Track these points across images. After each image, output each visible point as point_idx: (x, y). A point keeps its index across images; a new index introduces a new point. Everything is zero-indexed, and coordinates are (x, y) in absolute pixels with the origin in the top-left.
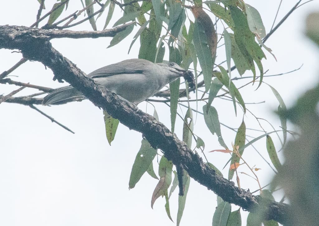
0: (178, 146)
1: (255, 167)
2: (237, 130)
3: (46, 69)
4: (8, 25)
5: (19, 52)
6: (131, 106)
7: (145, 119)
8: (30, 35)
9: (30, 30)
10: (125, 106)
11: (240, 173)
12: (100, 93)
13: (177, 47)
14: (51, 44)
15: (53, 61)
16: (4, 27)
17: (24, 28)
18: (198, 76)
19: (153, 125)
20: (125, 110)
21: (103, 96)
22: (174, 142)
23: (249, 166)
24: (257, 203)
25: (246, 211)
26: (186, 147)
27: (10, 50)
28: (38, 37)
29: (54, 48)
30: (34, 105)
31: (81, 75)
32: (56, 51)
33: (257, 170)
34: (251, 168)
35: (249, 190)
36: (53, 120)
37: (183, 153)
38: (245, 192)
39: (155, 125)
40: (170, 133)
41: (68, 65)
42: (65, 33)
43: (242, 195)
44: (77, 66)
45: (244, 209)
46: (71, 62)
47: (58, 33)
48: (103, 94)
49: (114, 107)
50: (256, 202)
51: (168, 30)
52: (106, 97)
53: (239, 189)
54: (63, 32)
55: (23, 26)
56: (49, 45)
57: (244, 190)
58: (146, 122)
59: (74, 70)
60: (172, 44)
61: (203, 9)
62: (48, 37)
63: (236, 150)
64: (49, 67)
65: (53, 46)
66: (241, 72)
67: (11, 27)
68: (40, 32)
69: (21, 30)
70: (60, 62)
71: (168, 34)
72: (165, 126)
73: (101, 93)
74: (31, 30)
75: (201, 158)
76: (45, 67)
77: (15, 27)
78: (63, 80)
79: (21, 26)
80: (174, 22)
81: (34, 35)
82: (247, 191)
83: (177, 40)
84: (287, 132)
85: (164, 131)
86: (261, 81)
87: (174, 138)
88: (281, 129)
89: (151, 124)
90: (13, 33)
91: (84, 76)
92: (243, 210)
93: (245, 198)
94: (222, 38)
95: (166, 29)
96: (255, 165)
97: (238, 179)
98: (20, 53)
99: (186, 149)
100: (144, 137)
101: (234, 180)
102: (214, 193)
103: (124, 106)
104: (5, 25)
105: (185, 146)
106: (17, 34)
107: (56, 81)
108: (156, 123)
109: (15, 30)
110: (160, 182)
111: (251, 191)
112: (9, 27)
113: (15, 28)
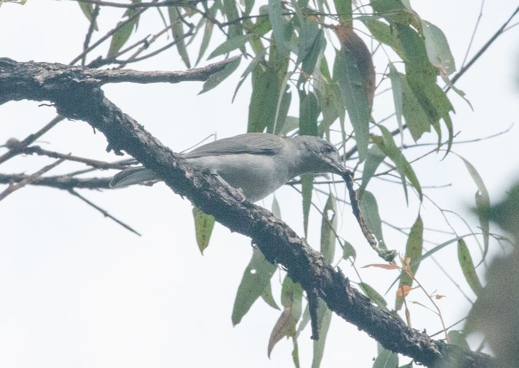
0: (310, 259)
1: (436, 294)
2: (409, 231)
3: (95, 133)
4: (33, 61)
5: (51, 106)
6: (233, 193)
7: (255, 215)
8: (70, 77)
9: (69, 69)
10: (224, 194)
11: (412, 303)
12: (183, 172)
13: (312, 90)
14: (103, 92)
15: (105, 120)
16: (25, 65)
17: (59, 66)
18: (347, 140)
19: (270, 225)
20: (224, 201)
21: (188, 177)
22: (303, 252)
23: (426, 290)
24: (439, 353)
25: (420, 364)
26: (323, 261)
27: (37, 102)
28: (81, 81)
29: (107, 99)
30: (76, 189)
31: (152, 143)
32: (111, 103)
33: (439, 297)
34: (430, 295)
35: (425, 332)
36: (106, 215)
37: (318, 270)
38: (419, 335)
39: (272, 224)
40: (296, 238)
41: (131, 126)
42: (125, 74)
43: (413, 339)
44: (145, 128)
45: (418, 363)
46: (135, 122)
47: (115, 75)
48: (188, 175)
49: (205, 195)
50: (437, 351)
51: (297, 64)
52: (192, 178)
53: (409, 329)
54: (124, 73)
55: (58, 62)
56: (100, 94)
57: (416, 332)
58: (258, 220)
59: (140, 134)
60: (304, 88)
61: (354, 30)
62: (98, 80)
63: (406, 265)
64: (99, 130)
65: (106, 95)
66: (416, 136)
67: (39, 65)
68: (86, 72)
69: (54, 70)
70: (118, 122)
71: (298, 70)
72: (288, 227)
73: (185, 173)
74: (71, 70)
75: (347, 278)
76: (93, 129)
77: (45, 64)
78: (122, 151)
79: (54, 63)
80: (306, 50)
81: (75, 77)
82: (423, 332)
83: (311, 79)
84: (490, 236)
85: (288, 235)
86: (448, 151)
87: (303, 247)
88: (480, 231)
89: (265, 223)
90: (42, 75)
91: (158, 145)
92: (416, 363)
93: (418, 345)
94: (383, 79)
95: (294, 63)
96: (436, 290)
97: (407, 313)
98: (53, 106)
99: (323, 264)
100: (254, 245)
101: (401, 314)
102: (368, 336)
103: (222, 194)
104: (28, 61)
105: (321, 258)
106: (47, 75)
107: (110, 152)
108: (273, 221)
109: (45, 69)
110: (283, 315)
111: (429, 333)
112: (35, 64)
113: (44, 66)
